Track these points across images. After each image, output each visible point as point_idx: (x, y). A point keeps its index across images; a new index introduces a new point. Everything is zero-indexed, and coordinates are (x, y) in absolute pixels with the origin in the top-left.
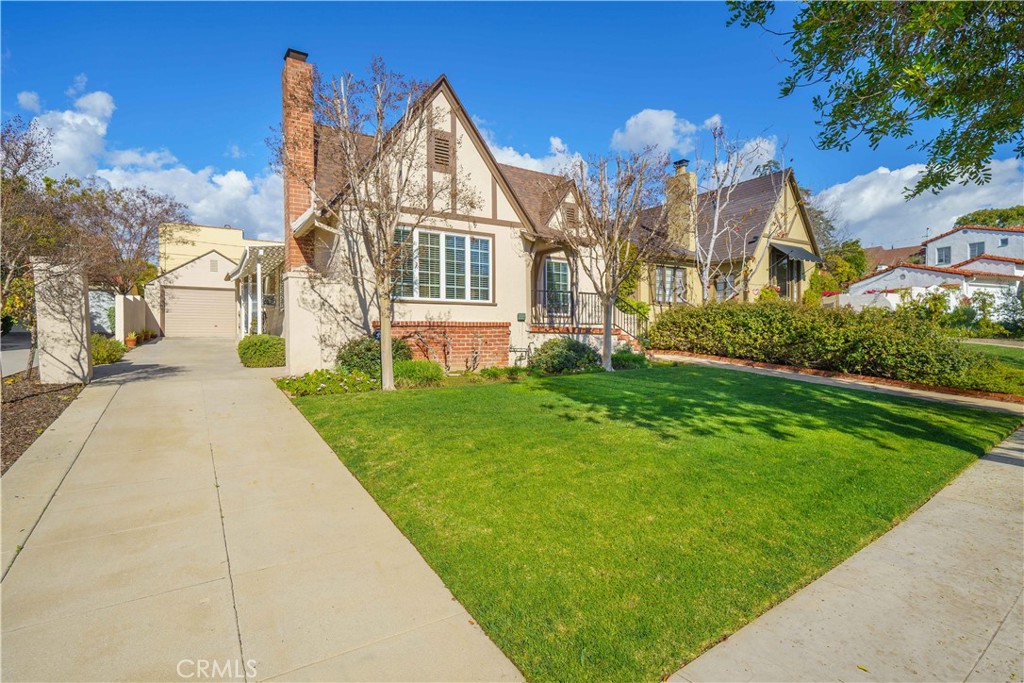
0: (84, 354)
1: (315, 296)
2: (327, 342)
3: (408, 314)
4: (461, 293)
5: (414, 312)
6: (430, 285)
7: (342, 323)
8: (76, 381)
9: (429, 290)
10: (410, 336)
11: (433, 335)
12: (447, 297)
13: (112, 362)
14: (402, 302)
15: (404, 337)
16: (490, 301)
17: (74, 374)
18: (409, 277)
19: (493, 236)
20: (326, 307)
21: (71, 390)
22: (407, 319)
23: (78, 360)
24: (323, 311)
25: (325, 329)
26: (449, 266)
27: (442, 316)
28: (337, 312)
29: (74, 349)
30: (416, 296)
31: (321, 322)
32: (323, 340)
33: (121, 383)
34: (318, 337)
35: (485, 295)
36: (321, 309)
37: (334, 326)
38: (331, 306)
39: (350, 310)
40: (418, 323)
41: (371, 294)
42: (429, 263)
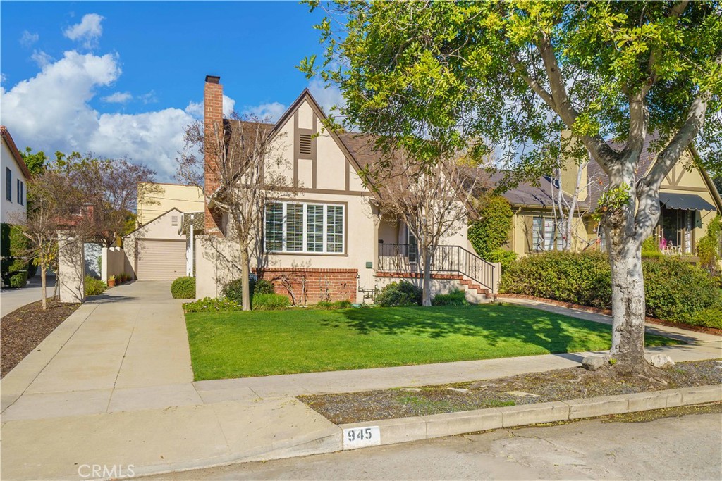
0: (82, 286)
1: (214, 250)
2: (222, 282)
3: (279, 263)
4: (319, 248)
5: (282, 261)
6: (295, 242)
7: (231, 269)
8: (78, 301)
9: (294, 245)
10: (278, 278)
11: (295, 278)
13: (97, 294)
14: (274, 254)
15: (274, 279)
16: (343, 253)
17: (77, 297)
18: (279, 235)
19: (346, 203)
20: (221, 258)
21: (76, 306)
22: (277, 266)
23: (79, 289)
24: (219, 261)
25: (220, 273)
26: (310, 228)
27: (304, 264)
28: (228, 261)
29: (77, 283)
30: (284, 250)
31: (217, 268)
32: (218, 280)
33: (99, 303)
34: (215, 278)
35: (339, 248)
36: (217, 260)
37: (227, 270)
38: (225, 257)
39: (237, 260)
40: (284, 269)
41: (252, 249)
42: (294, 223)
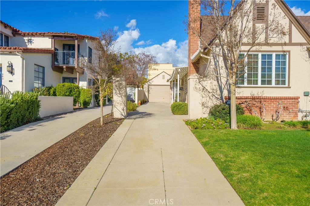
0: (125, 108)
1: (200, 86)
2: (205, 105)
3: (242, 93)
4: (270, 82)
5: (245, 92)
6: (252, 79)
7: (211, 97)
8: (123, 117)
9: (252, 81)
10: (243, 103)
11: (254, 103)
12: (262, 84)
13: (133, 111)
14: (238, 87)
15: (240, 104)
16: (287, 85)
17: (122, 115)
18: (243, 77)
19: (289, 52)
20: (205, 90)
21: (120, 120)
22: (241, 95)
23: (123, 110)
24: (203, 92)
25: (204, 100)
26: (263, 69)
27: (259, 93)
28: (209, 92)
29: (122, 106)
30: (246, 84)
31: (203, 97)
32: (203, 105)
33: (135, 119)
34: (201, 103)
35: (284, 82)
36: (202, 92)
37: (208, 98)
38: (207, 90)
39: (215, 91)
40: (247, 97)
41: (224, 84)
42: (253, 68)
